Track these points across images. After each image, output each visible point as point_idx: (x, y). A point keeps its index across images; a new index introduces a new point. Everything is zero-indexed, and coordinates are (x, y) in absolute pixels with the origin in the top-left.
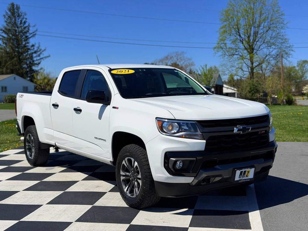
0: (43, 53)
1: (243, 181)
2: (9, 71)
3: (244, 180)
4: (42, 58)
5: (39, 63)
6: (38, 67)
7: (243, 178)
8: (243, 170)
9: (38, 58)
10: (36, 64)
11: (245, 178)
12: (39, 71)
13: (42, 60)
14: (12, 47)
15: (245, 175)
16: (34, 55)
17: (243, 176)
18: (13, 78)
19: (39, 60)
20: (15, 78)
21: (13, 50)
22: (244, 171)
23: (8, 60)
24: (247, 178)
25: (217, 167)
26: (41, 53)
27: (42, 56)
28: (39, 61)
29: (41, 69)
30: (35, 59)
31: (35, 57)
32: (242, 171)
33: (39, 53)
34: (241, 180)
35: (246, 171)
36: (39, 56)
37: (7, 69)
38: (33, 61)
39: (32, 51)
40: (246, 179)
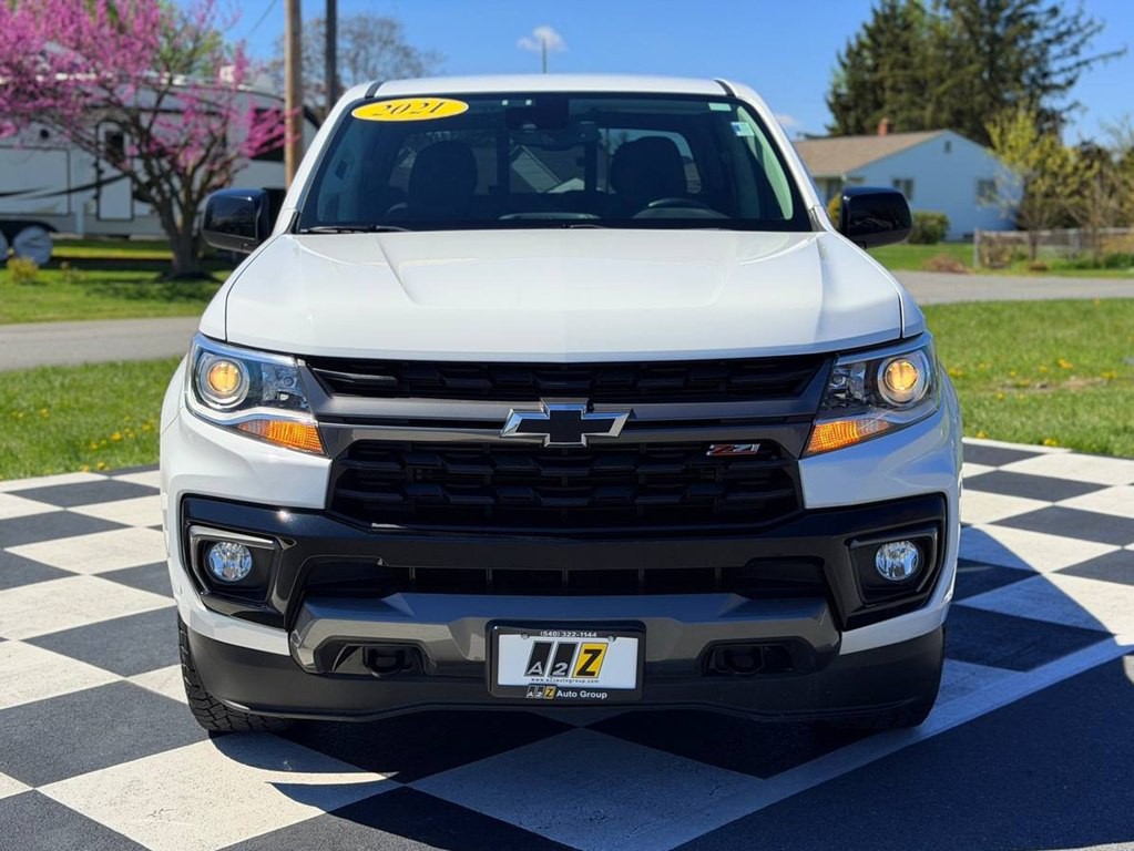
0: (1090, 40)
1: (560, 693)
2: (945, 116)
3: (565, 689)
4: (1086, 62)
5: (1071, 83)
6: (1063, 97)
7: (563, 682)
8: (555, 639)
9: (1071, 61)
10: (1058, 87)
11: (573, 680)
12: (1065, 116)
13: (1084, 69)
14: (966, 21)
15: (569, 663)
16: (1055, 50)
17: (554, 669)
18: (942, 146)
19: (1070, 69)
20: (948, 146)
21: (972, 33)
22: (562, 646)
23: (945, 74)
24: (586, 682)
25: (396, 599)
26: (1083, 41)
27: (1085, 53)
28: (1070, 75)
29: (1075, 105)
30: (1054, 66)
31: (1058, 57)
32: (549, 645)
33: (1075, 39)
34: (541, 688)
35: (572, 647)
36: (1075, 52)
37: (939, 107)
38: (1045, 75)
39: (1049, 34)
40: (578, 690)
